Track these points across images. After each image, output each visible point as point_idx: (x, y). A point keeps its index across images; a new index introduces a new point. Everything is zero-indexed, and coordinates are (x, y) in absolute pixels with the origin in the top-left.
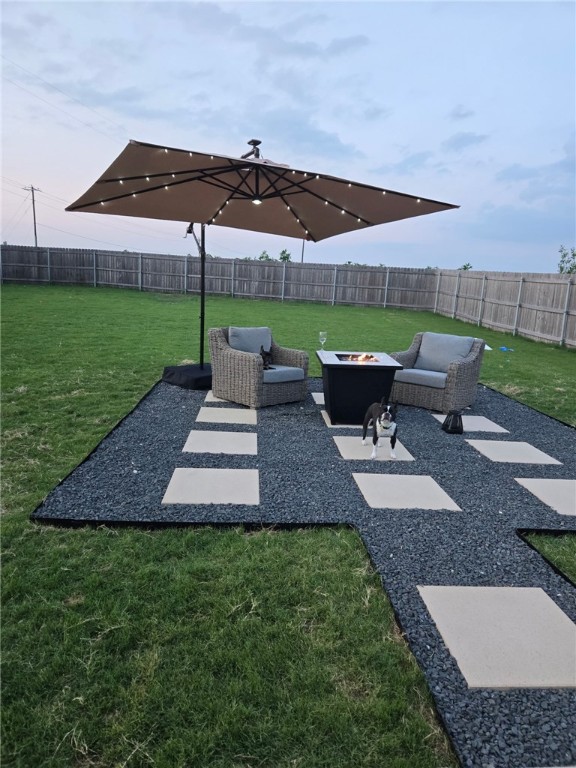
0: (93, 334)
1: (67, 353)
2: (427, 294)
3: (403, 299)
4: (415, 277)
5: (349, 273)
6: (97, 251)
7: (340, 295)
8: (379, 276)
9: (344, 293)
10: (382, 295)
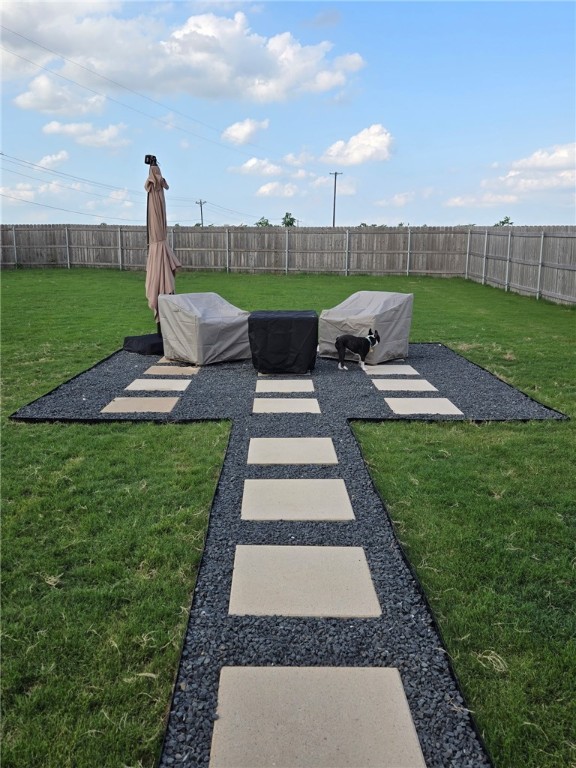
0: (61, 316)
1: (36, 332)
2: (457, 257)
3: (430, 265)
4: (442, 236)
5: (364, 236)
6: (68, 226)
7: (353, 264)
8: (400, 237)
9: (359, 261)
10: (404, 262)
